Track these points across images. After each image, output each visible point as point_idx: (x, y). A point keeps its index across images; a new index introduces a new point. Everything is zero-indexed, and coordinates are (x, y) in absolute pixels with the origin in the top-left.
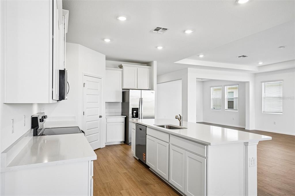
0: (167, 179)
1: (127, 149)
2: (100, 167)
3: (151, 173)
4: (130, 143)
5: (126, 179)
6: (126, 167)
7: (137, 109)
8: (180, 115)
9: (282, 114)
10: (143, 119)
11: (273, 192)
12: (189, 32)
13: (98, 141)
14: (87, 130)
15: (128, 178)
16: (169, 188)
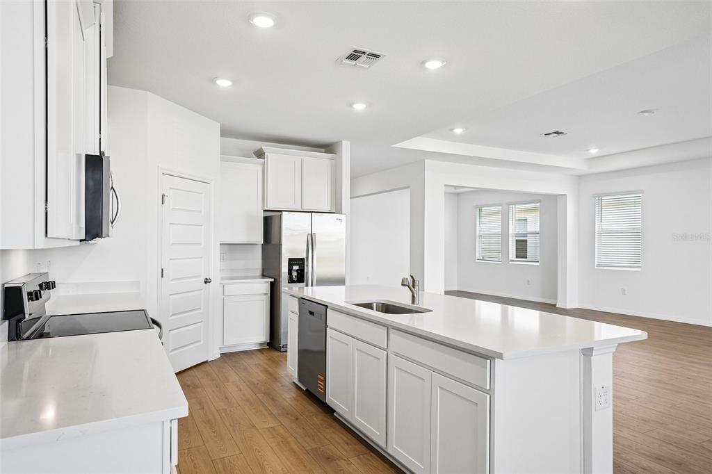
0: (383, 445)
1: (278, 363)
2: (206, 415)
3: (338, 427)
4: (285, 346)
5: (273, 445)
6: (275, 411)
7: (301, 262)
8: (412, 277)
9: (640, 269)
10: (316, 286)
11: (644, 469)
12: (434, 65)
13: (202, 343)
14: (173, 315)
15: (278, 443)
16: (388, 466)
